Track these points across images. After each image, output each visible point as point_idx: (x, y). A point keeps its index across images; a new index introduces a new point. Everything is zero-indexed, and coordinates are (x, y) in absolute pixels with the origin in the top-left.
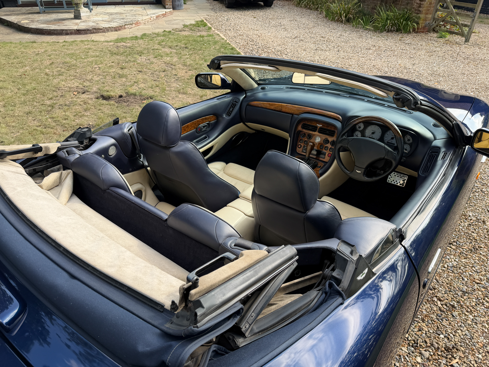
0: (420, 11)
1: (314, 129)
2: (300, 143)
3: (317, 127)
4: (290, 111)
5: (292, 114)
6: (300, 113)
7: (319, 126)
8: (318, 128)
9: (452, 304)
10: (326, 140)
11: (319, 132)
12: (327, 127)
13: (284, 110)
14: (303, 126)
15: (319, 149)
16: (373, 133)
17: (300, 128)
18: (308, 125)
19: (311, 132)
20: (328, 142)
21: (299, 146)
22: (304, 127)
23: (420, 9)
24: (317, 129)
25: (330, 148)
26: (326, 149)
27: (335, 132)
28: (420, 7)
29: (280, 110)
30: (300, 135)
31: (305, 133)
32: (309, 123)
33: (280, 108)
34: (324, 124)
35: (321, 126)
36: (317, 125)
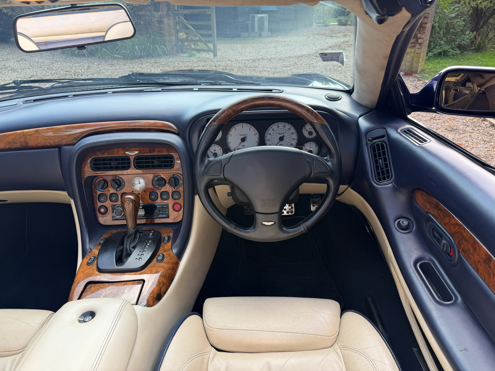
0: (162, 34)
1: (124, 164)
2: (99, 204)
3: (128, 158)
4: (52, 143)
5: (59, 147)
6: (75, 139)
7: (132, 154)
8: (132, 159)
10: (158, 180)
11: (138, 167)
12: (150, 152)
13: (32, 143)
14: (94, 164)
15: (150, 202)
16: (243, 140)
17: (88, 171)
18: (104, 159)
19: (118, 172)
20: (164, 182)
21: (102, 210)
22: (98, 165)
23: (162, 32)
24: (129, 163)
25: (173, 192)
26: (165, 197)
27: (171, 157)
28: (161, 29)
29: (24, 145)
30: (93, 186)
31: (102, 179)
32: (106, 155)
33: (22, 140)
34: (141, 149)
35: (137, 152)
36: (127, 153)
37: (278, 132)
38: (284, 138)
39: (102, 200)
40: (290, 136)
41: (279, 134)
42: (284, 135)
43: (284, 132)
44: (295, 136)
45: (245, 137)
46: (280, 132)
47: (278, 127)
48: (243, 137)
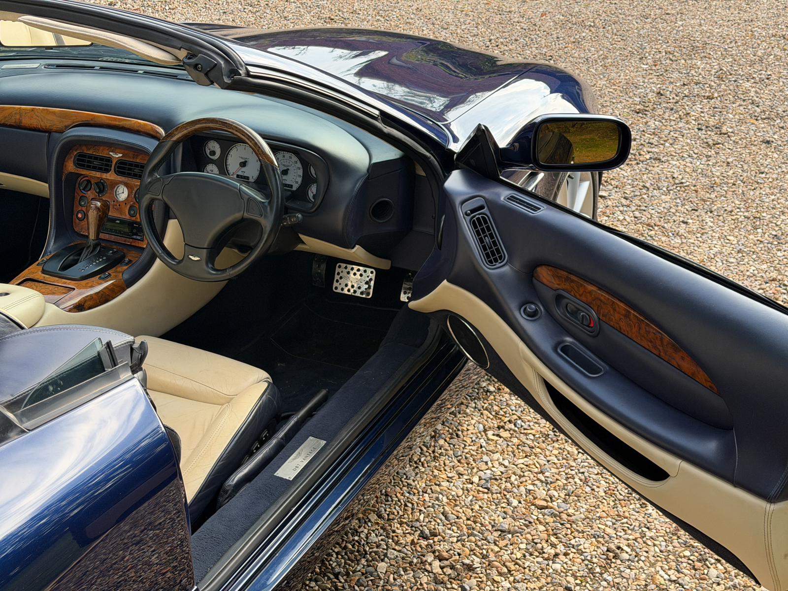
1: (105, 165)
2: (79, 208)
3: (109, 160)
4: (43, 125)
5: (49, 131)
6: (64, 127)
7: (116, 156)
8: (114, 161)
9: (467, 561)
11: (119, 172)
12: (133, 158)
13: (26, 121)
14: (78, 160)
15: (128, 217)
16: (243, 164)
17: (70, 166)
18: (89, 156)
19: (98, 174)
21: (80, 216)
22: (83, 161)
24: (110, 166)
29: (18, 123)
30: (77, 186)
31: (87, 178)
32: (90, 152)
33: (18, 117)
34: (126, 152)
35: (121, 155)
36: (111, 153)
37: (283, 163)
38: (289, 172)
39: (83, 203)
40: (295, 171)
41: (284, 165)
42: (289, 168)
43: (290, 164)
44: (301, 172)
45: (246, 162)
46: (285, 164)
47: (284, 156)
48: (243, 161)
